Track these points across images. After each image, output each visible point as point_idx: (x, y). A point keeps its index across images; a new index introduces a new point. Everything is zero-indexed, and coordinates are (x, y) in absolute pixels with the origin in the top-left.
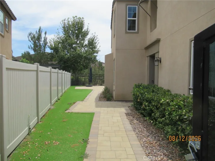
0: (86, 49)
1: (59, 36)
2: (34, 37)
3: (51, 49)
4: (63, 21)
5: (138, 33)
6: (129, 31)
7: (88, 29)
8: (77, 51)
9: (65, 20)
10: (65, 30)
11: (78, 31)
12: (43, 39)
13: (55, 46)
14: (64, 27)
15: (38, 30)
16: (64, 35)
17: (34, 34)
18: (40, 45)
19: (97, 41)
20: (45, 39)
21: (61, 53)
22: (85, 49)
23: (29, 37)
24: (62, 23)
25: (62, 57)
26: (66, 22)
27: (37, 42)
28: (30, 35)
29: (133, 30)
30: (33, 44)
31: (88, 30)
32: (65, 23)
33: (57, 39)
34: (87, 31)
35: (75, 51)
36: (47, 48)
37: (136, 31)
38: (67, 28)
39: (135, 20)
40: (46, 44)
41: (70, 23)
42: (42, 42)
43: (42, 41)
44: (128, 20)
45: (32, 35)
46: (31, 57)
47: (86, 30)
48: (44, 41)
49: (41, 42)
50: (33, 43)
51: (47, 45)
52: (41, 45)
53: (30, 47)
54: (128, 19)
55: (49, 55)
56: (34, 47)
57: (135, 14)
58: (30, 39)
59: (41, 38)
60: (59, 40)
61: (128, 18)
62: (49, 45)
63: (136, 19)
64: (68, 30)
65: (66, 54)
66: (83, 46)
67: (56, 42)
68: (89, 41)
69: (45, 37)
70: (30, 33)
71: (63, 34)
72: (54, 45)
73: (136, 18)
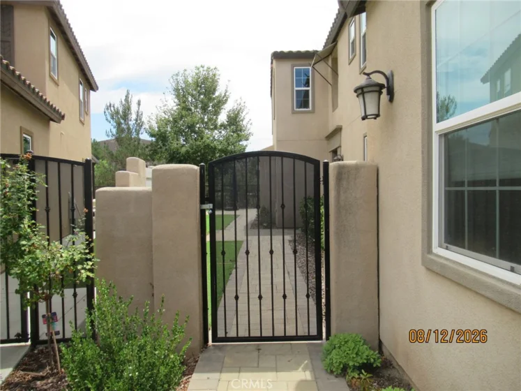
0: (223, 132)
1: (166, 108)
2: (117, 113)
3: (152, 135)
4: (175, 78)
5: (313, 111)
6: (298, 110)
7: (226, 91)
8: (205, 139)
9: (177, 75)
10: (178, 96)
11: (205, 95)
12: (134, 116)
13: (160, 130)
14: (177, 90)
15: (124, 98)
16: (177, 105)
17: (116, 107)
18: (129, 129)
19: (244, 113)
20: (137, 116)
21: (172, 143)
22: (220, 132)
23: (107, 113)
24: (172, 80)
25: (174, 152)
26: (181, 78)
27: (122, 121)
28: (108, 109)
29: (304, 108)
30: (114, 127)
31: (227, 94)
32: (178, 82)
33: (163, 114)
34: (225, 95)
35: (202, 139)
36: (142, 133)
37: (310, 108)
38: (183, 90)
39: (308, 91)
40: (141, 126)
41: (190, 80)
42: (132, 123)
43: (132, 119)
44: (297, 91)
45: (112, 108)
46: (113, 155)
47: (223, 94)
48: (136, 120)
49: (130, 123)
50: (115, 124)
51: (143, 127)
52: (131, 127)
53: (110, 134)
54: (296, 89)
55: (147, 147)
56: (117, 133)
57: (308, 80)
58: (109, 118)
59: (131, 114)
60: (167, 117)
61: (296, 87)
62: (147, 127)
63: (310, 88)
64: (184, 96)
65: (183, 145)
66: (216, 128)
67: (161, 120)
68: (229, 117)
69: (138, 112)
70: (108, 104)
71: (175, 104)
72: (159, 127)
73: (308, 86)
